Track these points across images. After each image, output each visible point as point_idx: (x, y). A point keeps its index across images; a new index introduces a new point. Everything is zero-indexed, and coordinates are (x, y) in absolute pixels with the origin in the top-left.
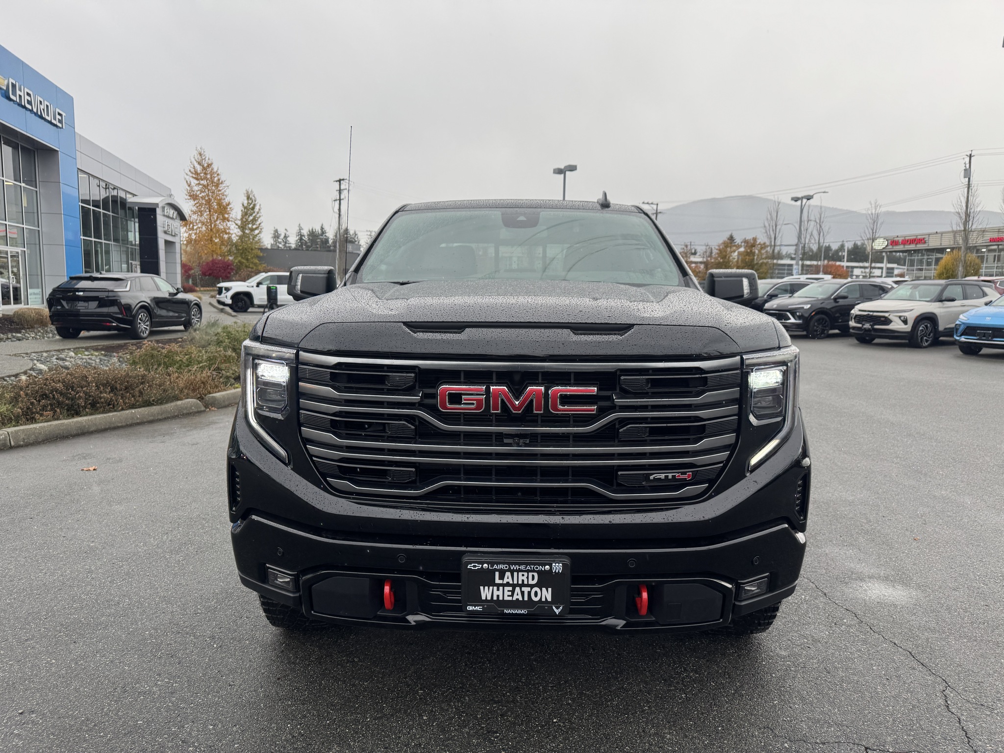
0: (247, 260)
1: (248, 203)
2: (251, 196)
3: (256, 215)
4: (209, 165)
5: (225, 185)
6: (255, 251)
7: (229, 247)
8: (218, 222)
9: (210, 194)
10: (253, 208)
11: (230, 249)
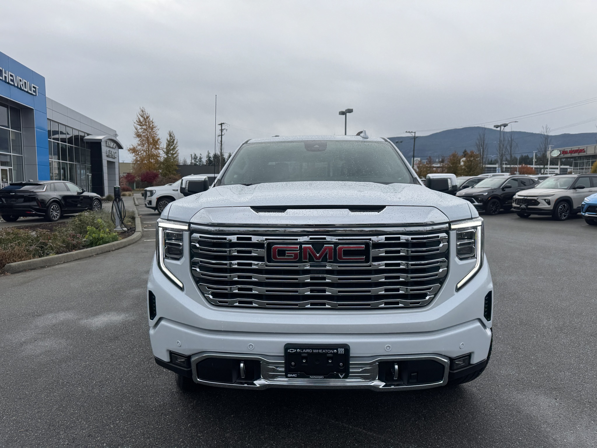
0: (170, 172)
1: (170, 139)
2: (172, 135)
3: (174, 147)
4: (147, 117)
5: (157, 128)
6: (175, 167)
7: (159, 165)
8: (153, 150)
9: (148, 134)
10: (173, 142)
11: (159, 166)
